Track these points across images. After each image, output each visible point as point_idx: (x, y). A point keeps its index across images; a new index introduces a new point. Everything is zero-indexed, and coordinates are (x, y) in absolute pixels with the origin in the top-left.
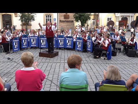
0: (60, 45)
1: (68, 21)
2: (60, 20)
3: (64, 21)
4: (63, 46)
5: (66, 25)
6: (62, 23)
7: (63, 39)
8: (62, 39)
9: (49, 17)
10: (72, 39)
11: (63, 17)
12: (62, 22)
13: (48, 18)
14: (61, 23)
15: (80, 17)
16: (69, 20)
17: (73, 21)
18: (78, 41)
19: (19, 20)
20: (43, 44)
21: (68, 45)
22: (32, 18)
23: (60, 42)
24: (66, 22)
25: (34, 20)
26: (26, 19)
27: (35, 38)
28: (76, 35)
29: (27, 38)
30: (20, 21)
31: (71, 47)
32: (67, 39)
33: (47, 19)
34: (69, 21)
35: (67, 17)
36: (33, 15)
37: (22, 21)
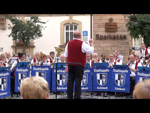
0: (100, 86)
1: (114, 36)
2: (97, 36)
3: (105, 36)
4: (107, 88)
5: (109, 45)
6: (102, 41)
7: (106, 71)
8: (104, 71)
9: (71, 29)
10: (127, 71)
11: (103, 29)
12: (101, 39)
13: (69, 31)
14: (98, 41)
15: (141, 28)
16: (116, 34)
17: (125, 37)
18: (141, 74)
19: (9, 36)
20: (61, 84)
21: (119, 85)
22: (36, 32)
23: (98, 78)
24: (111, 38)
25: (40, 35)
26: (23, 34)
27: (43, 69)
28: (135, 62)
29: (26, 70)
30: (11, 38)
31: (124, 89)
32: (114, 70)
33: (67, 34)
34: (117, 37)
35: (113, 27)
36: (38, 26)
37: (15, 38)
